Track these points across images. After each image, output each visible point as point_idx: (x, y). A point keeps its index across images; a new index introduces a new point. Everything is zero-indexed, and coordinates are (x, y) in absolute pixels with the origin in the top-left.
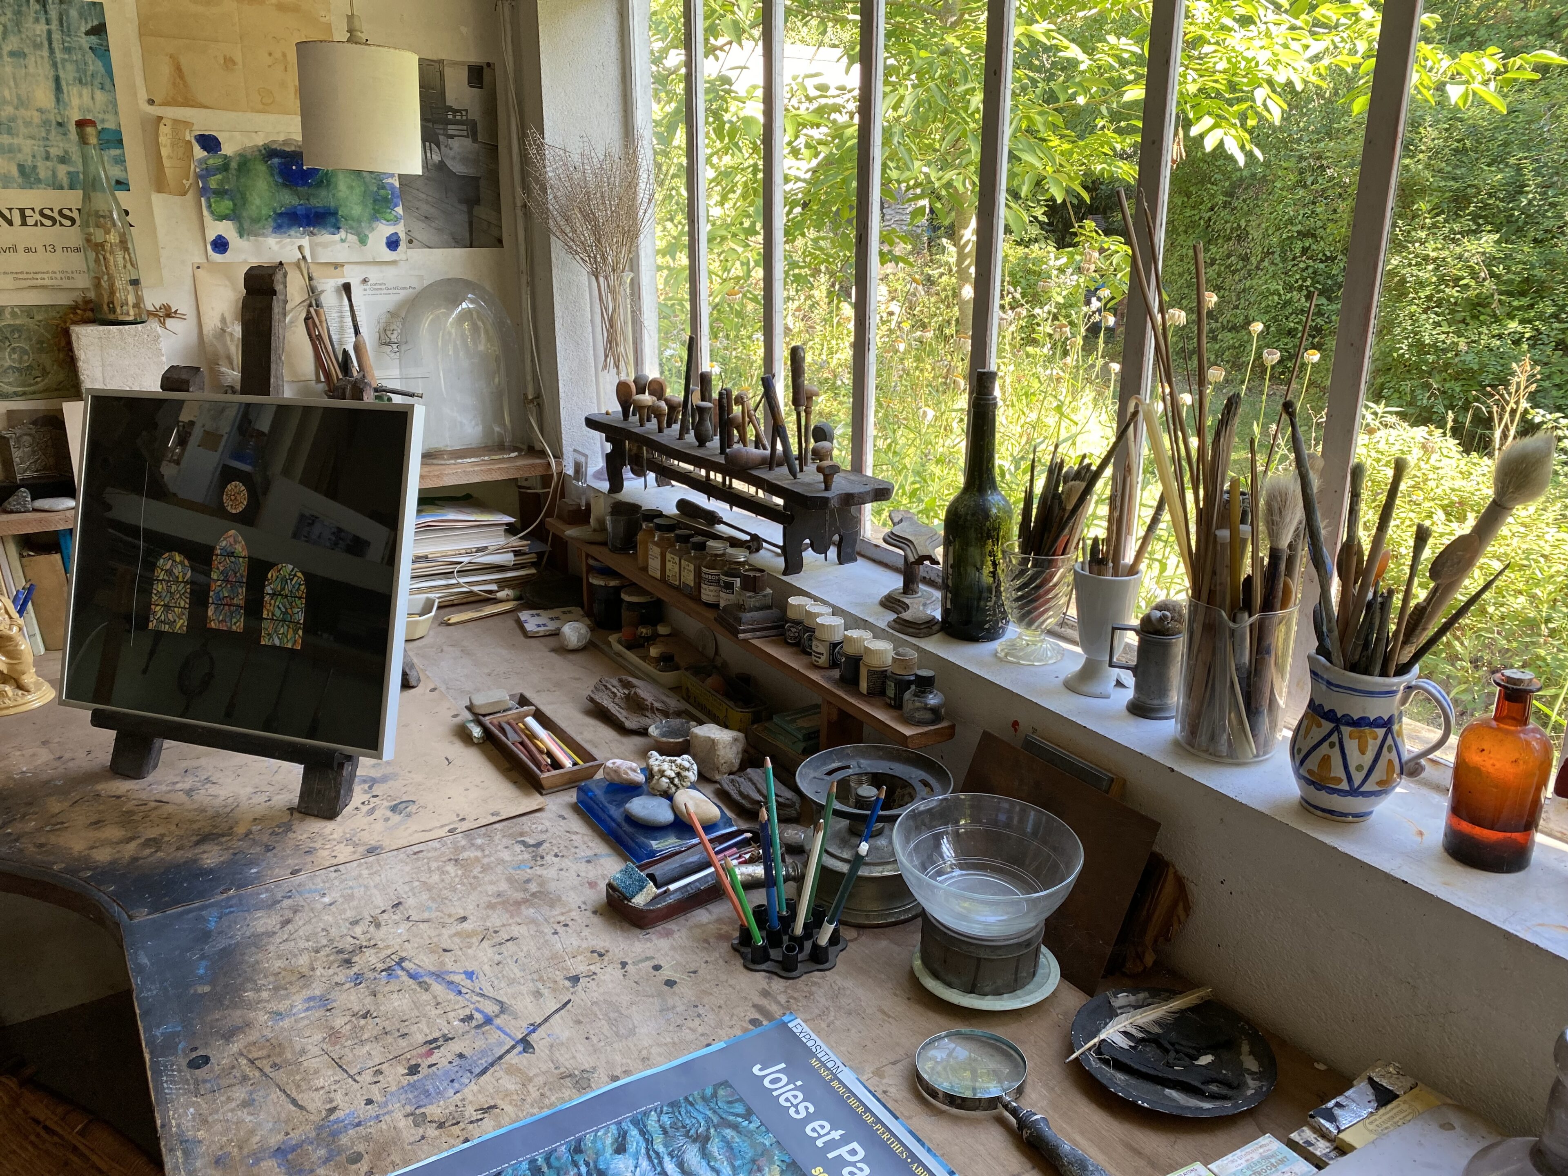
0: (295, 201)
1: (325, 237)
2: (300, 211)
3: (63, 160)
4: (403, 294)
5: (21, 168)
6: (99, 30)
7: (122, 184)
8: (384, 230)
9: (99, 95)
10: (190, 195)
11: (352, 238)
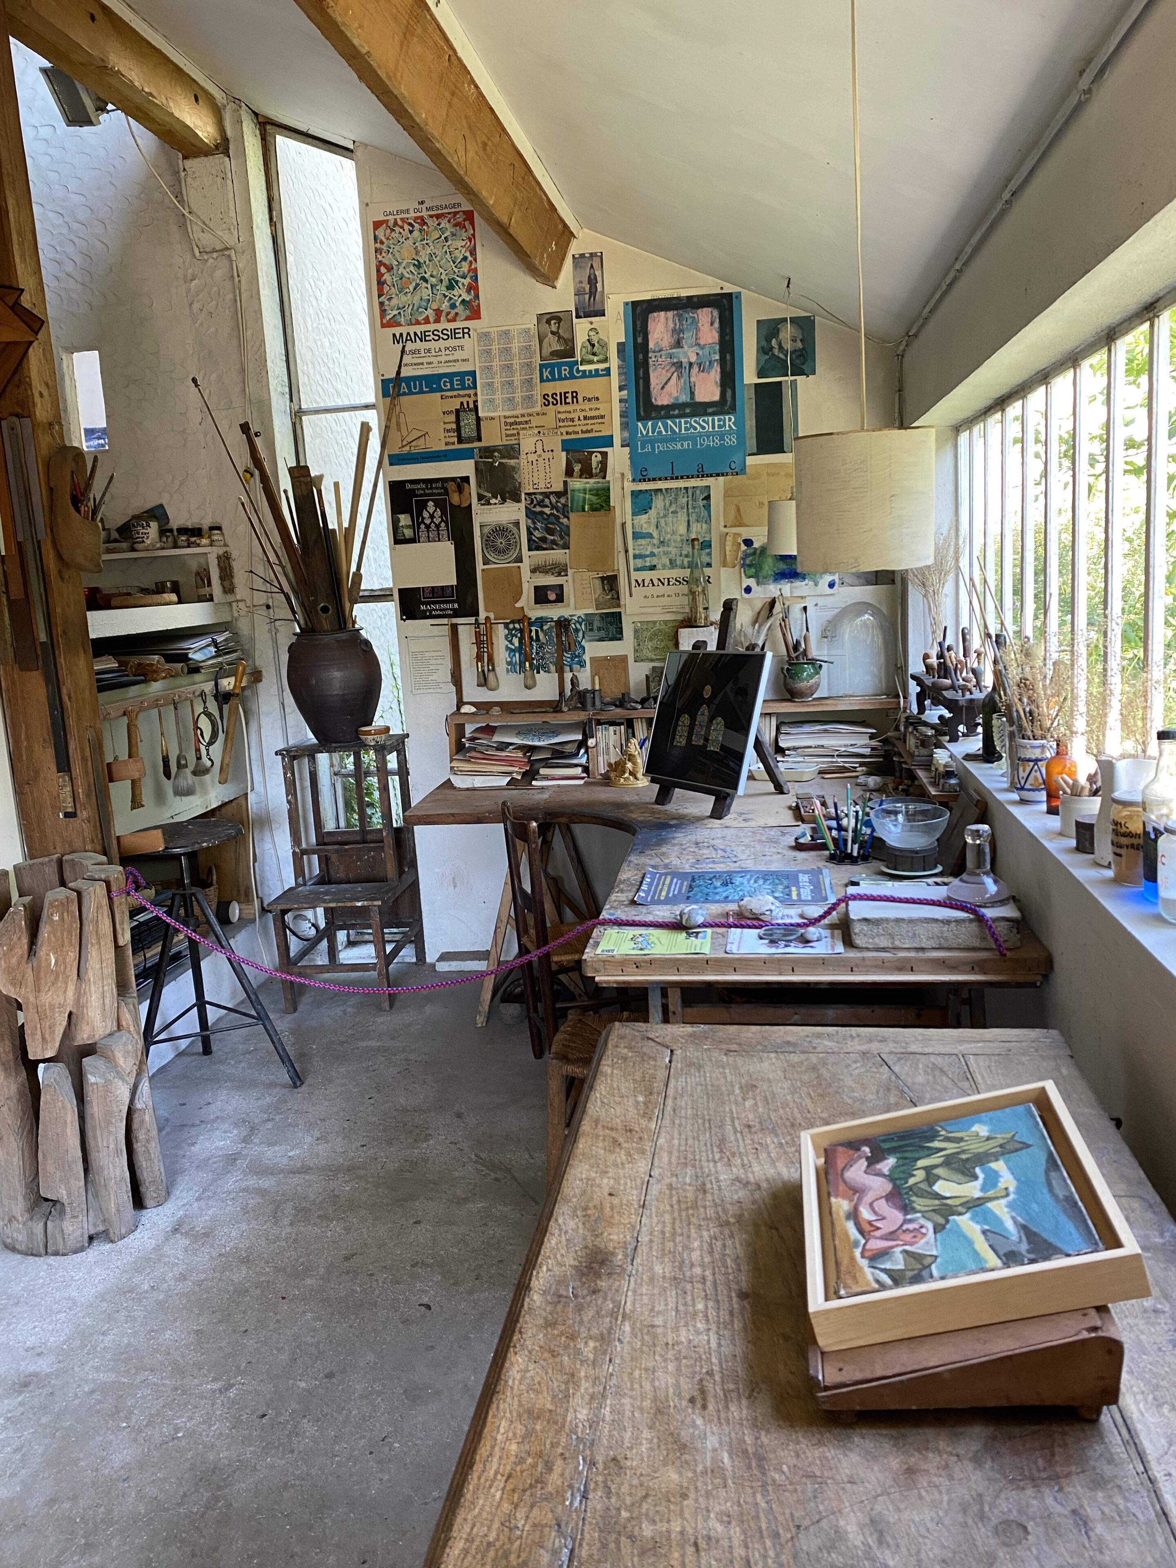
0: (785, 567)
1: (798, 583)
2: (787, 571)
3: (687, 556)
4: (837, 611)
5: (670, 560)
6: (708, 498)
7: (709, 565)
8: (828, 578)
9: (704, 526)
10: (737, 568)
11: (811, 583)
